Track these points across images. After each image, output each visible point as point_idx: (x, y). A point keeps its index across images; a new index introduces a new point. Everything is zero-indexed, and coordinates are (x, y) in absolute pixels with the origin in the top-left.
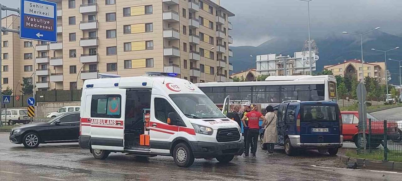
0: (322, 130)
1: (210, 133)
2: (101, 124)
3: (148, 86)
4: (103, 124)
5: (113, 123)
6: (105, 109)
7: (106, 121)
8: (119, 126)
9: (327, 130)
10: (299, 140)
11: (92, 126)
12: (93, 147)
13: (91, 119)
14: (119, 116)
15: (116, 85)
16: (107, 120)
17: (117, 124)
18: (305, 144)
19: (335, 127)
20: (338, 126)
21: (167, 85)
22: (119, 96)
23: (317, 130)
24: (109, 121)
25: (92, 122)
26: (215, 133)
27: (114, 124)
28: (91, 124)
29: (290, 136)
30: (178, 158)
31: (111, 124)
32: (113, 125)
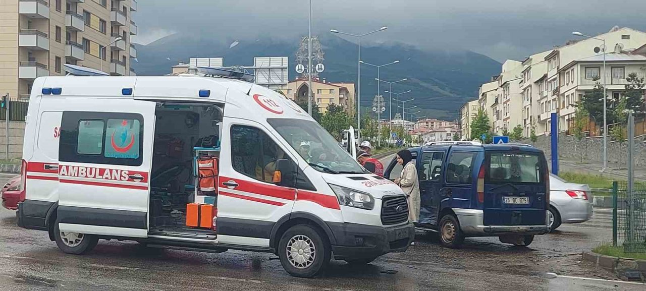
0: (518, 200)
1: (368, 206)
2: (86, 177)
3: (212, 98)
4: (95, 177)
5: (121, 176)
6: (100, 145)
7: (102, 172)
8: (137, 183)
9: (525, 201)
10: (480, 220)
11: (62, 181)
12: (63, 227)
13: (61, 166)
14: (138, 162)
15: (127, 92)
16: (105, 170)
17: (132, 178)
18: (492, 227)
19: (539, 196)
20: (543, 194)
21: (256, 97)
22: (139, 118)
23: (510, 200)
24: (111, 171)
25: (62, 172)
26: (378, 204)
27: (122, 178)
28: (60, 177)
29: (458, 211)
30: (291, 258)
31: (115, 179)
32: (121, 180)
